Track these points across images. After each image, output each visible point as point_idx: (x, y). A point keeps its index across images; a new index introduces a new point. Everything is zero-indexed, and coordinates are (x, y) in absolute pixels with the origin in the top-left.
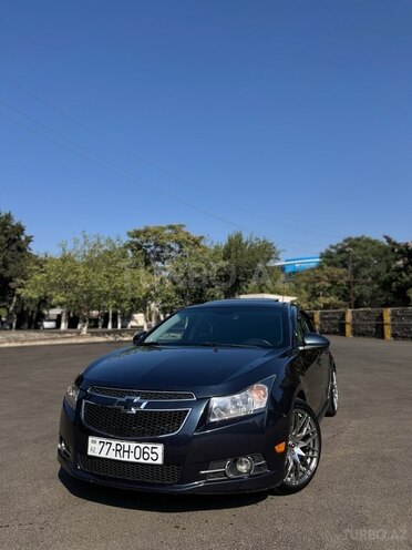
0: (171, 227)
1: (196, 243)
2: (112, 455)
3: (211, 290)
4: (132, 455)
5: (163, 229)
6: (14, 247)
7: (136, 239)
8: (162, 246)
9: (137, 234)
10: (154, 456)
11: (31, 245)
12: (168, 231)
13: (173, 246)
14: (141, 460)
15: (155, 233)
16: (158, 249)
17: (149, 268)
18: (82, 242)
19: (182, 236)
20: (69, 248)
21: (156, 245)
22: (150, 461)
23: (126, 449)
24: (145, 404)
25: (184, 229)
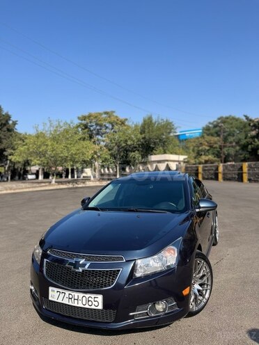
0: (106, 113)
1: (123, 123)
2: (66, 301)
3: (133, 153)
4: (80, 302)
5: (101, 114)
6: (5, 129)
7: (83, 122)
8: (101, 126)
9: (84, 118)
10: (96, 303)
11: (16, 127)
12: (104, 116)
13: (107, 125)
14: (87, 306)
15: (96, 117)
16: (98, 128)
17: (93, 140)
18: (48, 124)
19: (113, 119)
20: (41, 129)
21: (97, 125)
22: (93, 307)
23: (76, 298)
24: (88, 265)
25: (115, 114)
